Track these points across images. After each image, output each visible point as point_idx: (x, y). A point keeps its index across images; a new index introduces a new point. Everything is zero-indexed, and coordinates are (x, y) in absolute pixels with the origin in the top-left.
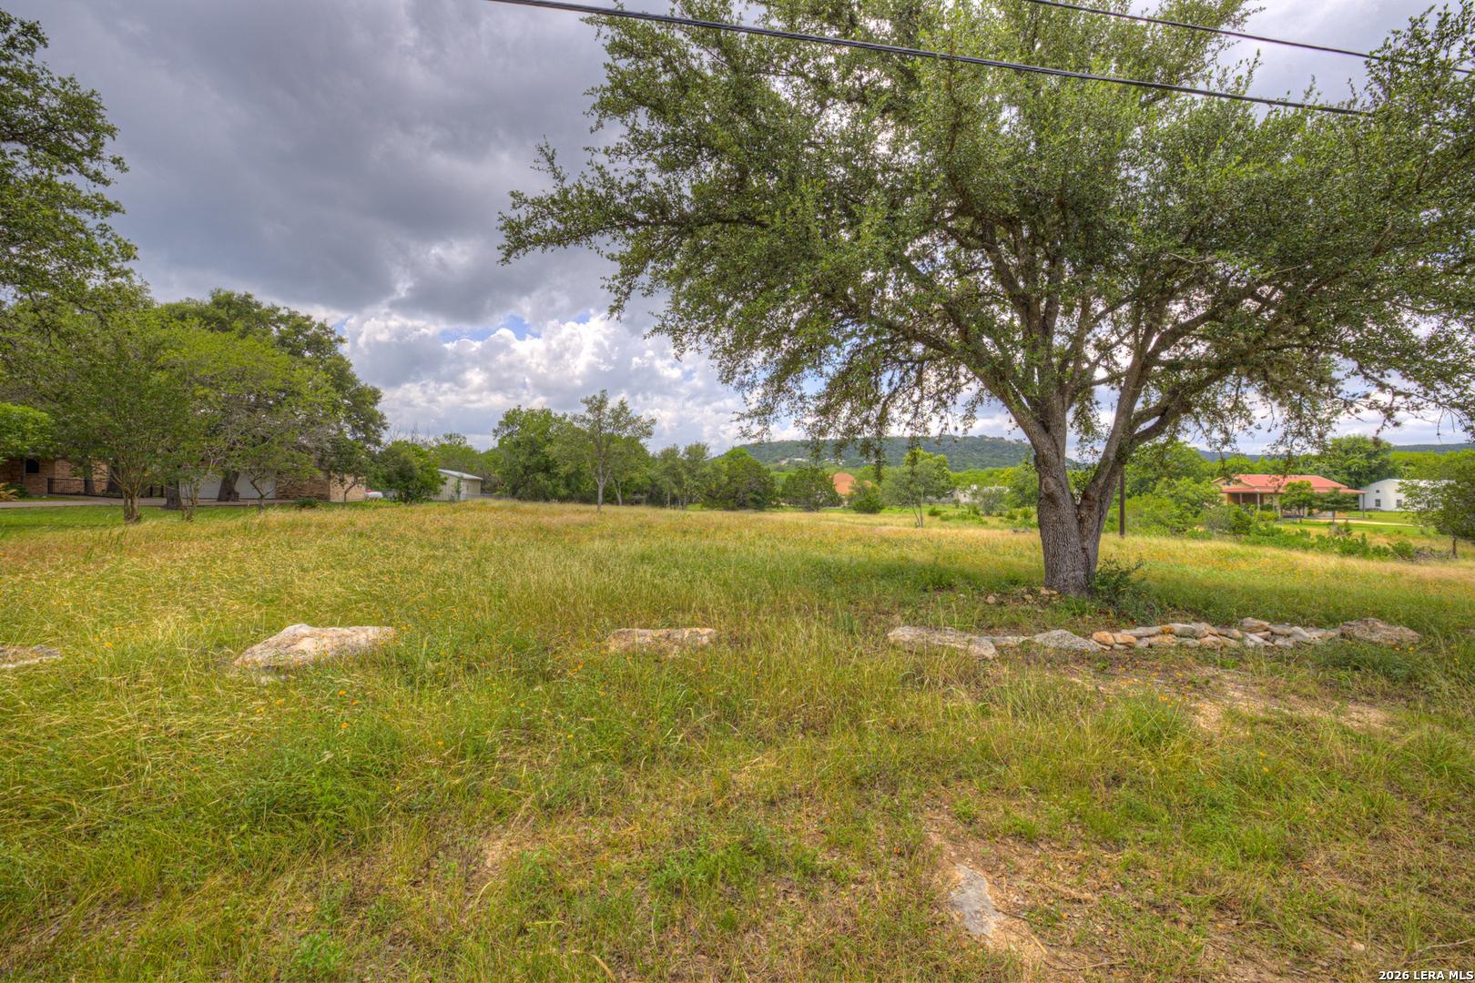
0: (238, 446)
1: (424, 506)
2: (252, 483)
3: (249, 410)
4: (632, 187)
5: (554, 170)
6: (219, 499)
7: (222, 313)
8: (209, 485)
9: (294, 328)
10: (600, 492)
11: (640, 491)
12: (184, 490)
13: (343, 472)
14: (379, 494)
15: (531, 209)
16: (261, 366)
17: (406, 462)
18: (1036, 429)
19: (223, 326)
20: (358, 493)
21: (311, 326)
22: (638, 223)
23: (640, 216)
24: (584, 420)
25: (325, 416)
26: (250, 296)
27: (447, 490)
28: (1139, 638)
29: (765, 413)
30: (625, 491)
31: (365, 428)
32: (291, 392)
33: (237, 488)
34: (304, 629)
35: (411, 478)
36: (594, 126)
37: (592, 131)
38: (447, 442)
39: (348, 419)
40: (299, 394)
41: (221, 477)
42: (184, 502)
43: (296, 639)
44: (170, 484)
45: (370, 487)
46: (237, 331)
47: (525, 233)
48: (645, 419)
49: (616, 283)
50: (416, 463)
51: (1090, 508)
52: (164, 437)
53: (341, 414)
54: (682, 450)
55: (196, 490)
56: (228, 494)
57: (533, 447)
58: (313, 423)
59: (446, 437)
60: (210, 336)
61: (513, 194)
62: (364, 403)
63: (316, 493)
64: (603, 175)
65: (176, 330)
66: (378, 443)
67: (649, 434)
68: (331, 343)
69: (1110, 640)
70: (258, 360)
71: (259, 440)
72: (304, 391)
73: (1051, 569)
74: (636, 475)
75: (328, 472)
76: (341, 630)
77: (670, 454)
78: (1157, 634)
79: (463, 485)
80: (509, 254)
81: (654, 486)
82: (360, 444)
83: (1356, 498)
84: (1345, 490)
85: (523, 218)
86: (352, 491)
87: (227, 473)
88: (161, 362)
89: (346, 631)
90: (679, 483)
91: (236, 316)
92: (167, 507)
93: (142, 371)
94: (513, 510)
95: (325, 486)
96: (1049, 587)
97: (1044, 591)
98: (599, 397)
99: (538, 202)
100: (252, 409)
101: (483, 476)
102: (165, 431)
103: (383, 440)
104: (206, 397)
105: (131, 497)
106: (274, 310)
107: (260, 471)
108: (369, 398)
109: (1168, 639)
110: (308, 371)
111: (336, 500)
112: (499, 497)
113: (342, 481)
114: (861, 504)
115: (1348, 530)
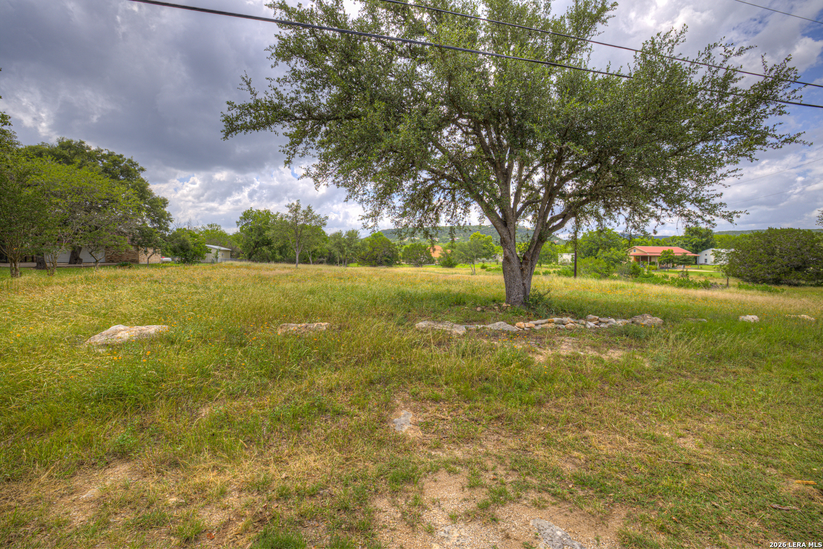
0: (80, 232)
1: (196, 265)
2: (90, 253)
3: (86, 211)
4: (292, 99)
5: (250, 89)
6: (70, 263)
7: (66, 153)
8: (63, 255)
9: (112, 162)
10: (297, 257)
11: (322, 256)
12: (47, 258)
13: (147, 246)
14: (169, 259)
15: (238, 111)
16: (92, 186)
17: (184, 240)
18: (499, 225)
19: (68, 161)
20: (156, 258)
21: (123, 161)
22: (296, 118)
23: (297, 115)
24: (287, 217)
25: (134, 214)
26: (83, 143)
27: (210, 257)
28: (537, 325)
29: (375, 215)
30: (314, 256)
31: (159, 221)
32: (111, 201)
33: (81, 256)
34: (121, 327)
35: (188, 250)
36: (273, 64)
37: (272, 67)
38: (210, 229)
39: (148, 216)
40: (117, 202)
41: (70, 250)
42: (48, 265)
43: (116, 332)
44: (38, 254)
45: (164, 255)
46: (77, 164)
47: (235, 123)
48: (323, 216)
49: (288, 149)
50: (190, 241)
51: (526, 264)
52: (33, 227)
53: (144, 213)
54: (344, 233)
55: (56, 258)
56: (75, 260)
57: (260, 231)
58: (127, 219)
59: (209, 225)
60: (59, 166)
61: (228, 103)
62: (157, 206)
63: (130, 259)
64: (277, 93)
65: (37, 162)
66: (167, 230)
67: (325, 225)
68: (136, 171)
69: (523, 326)
70: (90, 182)
71: (93, 228)
72: (121, 200)
73: (509, 294)
74: (318, 247)
75: (137, 246)
76: (140, 328)
77: (337, 236)
78: (546, 323)
79: (220, 254)
80: (227, 135)
81: (330, 253)
82: (156, 231)
83: (696, 258)
84: (690, 254)
85: (235, 115)
86: (153, 257)
87: (74, 248)
88: (29, 182)
89: (144, 328)
90: (342, 252)
91: (75, 154)
92: (37, 268)
93: (17, 188)
94: (248, 267)
95: (136, 255)
96: (507, 302)
97: (504, 305)
98: (295, 203)
99: (242, 107)
100: (88, 211)
101: (232, 248)
102: (33, 223)
103: (170, 228)
104: (58, 203)
105: (15, 262)
106: (99, 151)
107: (95, 247)
108: (160, 204)
109: (550, 326)
110: (123, 188)
111: (143, 263)
112: (241, 260)
113: (146, 252)
114: (445, 263)
115: (687, 274)
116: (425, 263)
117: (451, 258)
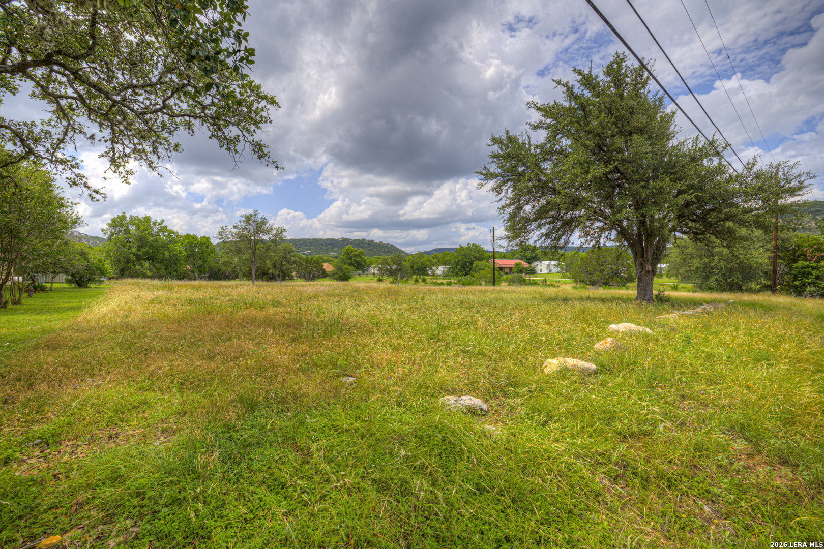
90: (276, 267)
114: (340, 276)
115: (545, 281)
116: (318, 277)
117: (346, 271)
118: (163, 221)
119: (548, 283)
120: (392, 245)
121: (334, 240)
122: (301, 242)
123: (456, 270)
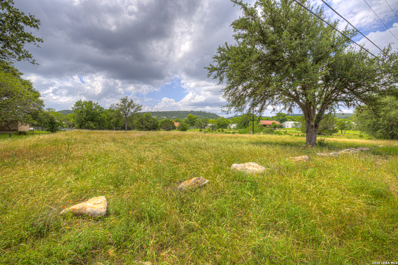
20: (27, 129)
86: (25, 127)
114: (182, 129)
115: (286, 132)
116: (171, 129)
117: (185, 126)
118: (98, 103)
119: (288, 133)
120: (215, 114)
121: (187, 111)
122: (172, 113)
123: (241, 126)
